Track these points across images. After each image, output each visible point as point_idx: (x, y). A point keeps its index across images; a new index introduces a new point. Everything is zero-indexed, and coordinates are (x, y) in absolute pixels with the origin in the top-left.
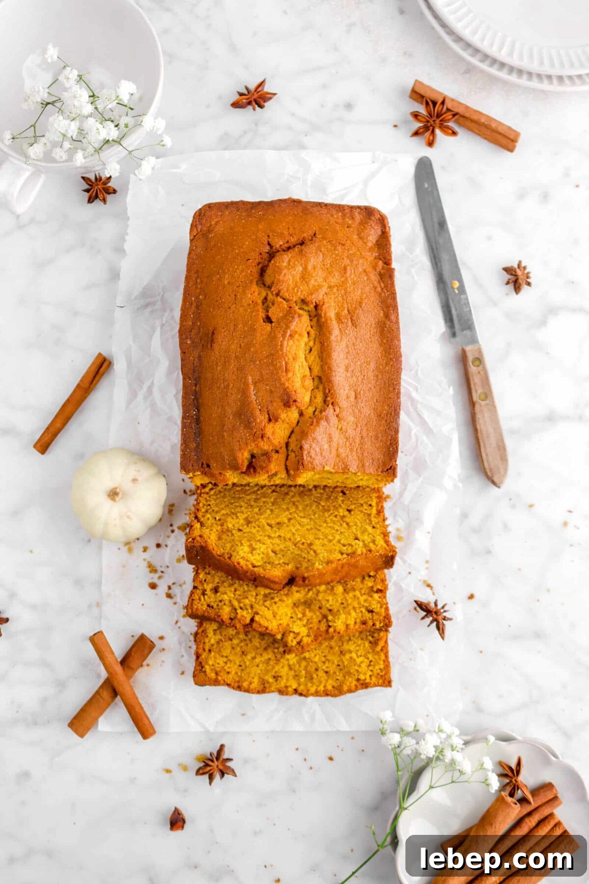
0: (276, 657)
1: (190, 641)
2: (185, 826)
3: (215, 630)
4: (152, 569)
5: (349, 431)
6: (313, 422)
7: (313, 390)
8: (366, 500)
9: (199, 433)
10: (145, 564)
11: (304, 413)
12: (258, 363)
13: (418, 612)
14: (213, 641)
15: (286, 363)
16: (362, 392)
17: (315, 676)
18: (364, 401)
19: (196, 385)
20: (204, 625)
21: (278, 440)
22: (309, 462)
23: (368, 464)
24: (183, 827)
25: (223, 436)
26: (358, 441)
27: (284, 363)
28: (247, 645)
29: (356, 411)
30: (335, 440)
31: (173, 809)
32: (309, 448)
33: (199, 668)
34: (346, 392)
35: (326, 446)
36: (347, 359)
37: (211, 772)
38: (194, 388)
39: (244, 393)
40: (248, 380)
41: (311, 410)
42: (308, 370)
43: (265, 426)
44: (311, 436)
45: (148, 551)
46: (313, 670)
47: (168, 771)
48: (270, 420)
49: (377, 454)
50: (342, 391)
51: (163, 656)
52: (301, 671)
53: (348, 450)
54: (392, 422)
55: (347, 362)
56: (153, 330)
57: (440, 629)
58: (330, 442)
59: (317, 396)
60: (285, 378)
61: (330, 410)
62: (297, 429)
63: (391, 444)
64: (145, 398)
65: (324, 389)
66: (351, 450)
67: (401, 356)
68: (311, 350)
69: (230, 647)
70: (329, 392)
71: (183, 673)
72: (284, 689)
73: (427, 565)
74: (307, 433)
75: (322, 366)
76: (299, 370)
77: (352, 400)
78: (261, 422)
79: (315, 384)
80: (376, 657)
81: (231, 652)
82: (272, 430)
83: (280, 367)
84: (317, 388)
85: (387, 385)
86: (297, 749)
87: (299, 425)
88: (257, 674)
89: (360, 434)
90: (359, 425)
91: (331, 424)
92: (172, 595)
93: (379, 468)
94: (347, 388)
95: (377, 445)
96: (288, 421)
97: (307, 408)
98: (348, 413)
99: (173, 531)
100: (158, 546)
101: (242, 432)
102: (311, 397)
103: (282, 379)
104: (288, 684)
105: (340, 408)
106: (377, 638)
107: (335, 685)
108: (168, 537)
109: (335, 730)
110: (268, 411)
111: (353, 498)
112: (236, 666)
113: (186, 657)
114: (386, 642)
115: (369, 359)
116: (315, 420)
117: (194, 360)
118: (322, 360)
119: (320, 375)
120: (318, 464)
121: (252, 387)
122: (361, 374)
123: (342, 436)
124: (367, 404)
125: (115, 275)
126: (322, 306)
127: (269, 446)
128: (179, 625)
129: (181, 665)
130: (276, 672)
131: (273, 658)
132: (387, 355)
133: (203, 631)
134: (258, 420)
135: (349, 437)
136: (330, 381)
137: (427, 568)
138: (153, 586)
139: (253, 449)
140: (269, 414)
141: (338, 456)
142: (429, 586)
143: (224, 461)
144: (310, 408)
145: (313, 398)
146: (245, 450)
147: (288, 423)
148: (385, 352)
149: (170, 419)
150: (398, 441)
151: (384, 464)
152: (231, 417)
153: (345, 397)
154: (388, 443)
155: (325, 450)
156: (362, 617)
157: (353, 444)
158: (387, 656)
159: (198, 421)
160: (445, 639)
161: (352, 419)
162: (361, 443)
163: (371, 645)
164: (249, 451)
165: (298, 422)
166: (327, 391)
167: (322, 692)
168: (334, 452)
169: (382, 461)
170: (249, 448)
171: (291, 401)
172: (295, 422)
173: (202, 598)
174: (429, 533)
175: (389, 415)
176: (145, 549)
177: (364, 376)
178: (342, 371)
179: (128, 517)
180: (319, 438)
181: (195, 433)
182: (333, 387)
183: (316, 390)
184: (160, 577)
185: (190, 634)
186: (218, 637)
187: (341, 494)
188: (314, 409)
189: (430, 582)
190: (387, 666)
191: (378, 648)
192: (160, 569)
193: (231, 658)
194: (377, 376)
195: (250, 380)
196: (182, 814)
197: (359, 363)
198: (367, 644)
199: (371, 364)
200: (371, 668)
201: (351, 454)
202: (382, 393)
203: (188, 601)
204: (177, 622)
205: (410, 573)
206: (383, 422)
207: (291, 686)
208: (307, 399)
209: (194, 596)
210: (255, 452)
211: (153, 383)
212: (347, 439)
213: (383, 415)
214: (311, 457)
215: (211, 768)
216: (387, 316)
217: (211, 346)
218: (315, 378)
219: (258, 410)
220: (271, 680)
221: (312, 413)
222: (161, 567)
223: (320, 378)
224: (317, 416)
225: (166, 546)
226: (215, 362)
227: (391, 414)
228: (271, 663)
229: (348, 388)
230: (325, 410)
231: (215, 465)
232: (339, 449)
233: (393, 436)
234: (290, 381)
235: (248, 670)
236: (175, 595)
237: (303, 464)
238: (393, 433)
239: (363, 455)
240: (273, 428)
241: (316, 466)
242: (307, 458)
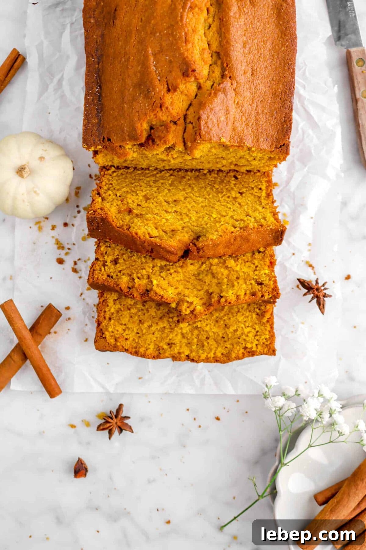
0: (171, 326)
1: (93, 311)
2: (88, 474)
3: (115, 300)
4: (61, 247)
5: (246, 106)
6: (210, 94)
7: (211, 65)
8: (256, 184)
9: (101, 109)
10: (54, 241)
11: (202, 86)
12: (158, 34)
13: (300, 289)
14: (113, 310)
15: (186, 34)
16: (258, 69)
17: (206, 344)
18: (260, 78)
19: (99, 63)
20: (105, 295)
21: (177, 111)
22: (206, 132)
23: (262, 139)
24: (85, 475)
25: (123, 108)
26: (253, 116)
27: (183, 34)
28: (144, 314)
29: (253, 87)
30: (231, 113)
31: (77, 459)
32: (207, 118)
33: (100, 334)
34: (243, 68)
35: (223, 119)
36: (244, 36)
37: (111, 427)
38: (97, 66)
39: (144, 64)
40: (148, 52)
41: (209, 84)
42: (207, 45)
43: (164, 95)
44: (209, 106)
45: (56, 229)
46: (204, 338)
47: (73, 426)
48: (169, 90)
49: (271, 131)
50: (239, 66)
51: (68, 325)
52: (193, 339)
53: (244, 124)
54: (287, 100)
55: (245, 39)
56: (64, 28)
57: (321, 305)
58: (227, 114)
59: (215, 71)
60: (185, 48)
61: (227, 83)
62: (195, 102)
63: (285, 121)
64: (56, 90)
65: (222, 63)
66: (247, 125)
67: (296, 38)
68: (210, 27)
69: (128, 316)
70: (227, 66)
71: (86, 340)
72: (177, 355)
73: (309, 248)
74: (205, 104)
75: (220, 42)
76: (198, 43)
77: (248, 76)
78: (160, 91)
79: (213, 60)
80: (262, 327)
81: (129, 321)
82: (171, 100)
83: (180, 38)
84: (215, 63)
85: (283, 64)
86: (188, 410)
87: (197, 97)
88: (153, 341)
89: (256, 109)
90: (255, 101)
91: (229, 96)
92: (78, 270)
93: (272, 144)
94: (244, 64)
95: (272, 122)
96: (187, 93)
97: (205, 82)
98: (245, 88)
99: (79, 212)
100: (66, 225)
101: (141, 103)
102: (209, 72)
103: (182, 49)
104: (181, 351)
105: (237, 82)
106: (264, 310)
107: (225, 352)
108: (75, 217)
109: (222, 393)
110: (167, 81)
111: (245, 182)
112: (134, 334)
113: (89, 326)
114: (272, 314)
115: (265, 39)
116: (213, 92)
117: (97, 39)
118: (220, 37)
119: (218, 51)
120: (215, 135)
121: (152, 58)
122: (258, 52)
123: (239, 111)
124: (263, 81)
127: (167, 117)
128: (83, 296)
129: (85, 333)
130: (170, 340)
131: (168, 327)
132: (283, 36)
133: (104, 301)
134: (158, 89)
135: (245, 112)
136: (227, 55)
137: (309, 250)
138: (61, 261)
139: (152, 119)
140: (167, 85)
141: (234, 129)
142: (310, 266)
143: (124, 133)
144: (208, 82)
145: (211, 73)
146: (144, 120)
147: (186, 95)
148: (281, 34)
150: (292, 118)
151: (278, 140)
152: (131, 89)
153: (242, 72)
154: (283, 121)
155: (222, 121)
156: (252, 289)
157: (249, 119)
158: (272, 328)
159: (100, 98)
160: (325, 313)
161: (249, 94)
162: (257, 119)
163: (258, 317)
164: (148, 123)
165: (196, 95)
166: (225, 65)
167: (212, 358)
168: (230, 126)
170: (148, 118)
171: (190, 70)
172: (194, 94)
173: (103, 269)
174: (312, 218)
175: (284, 94)
176: (53, 228)
177: (261, 54)
178: (240, 47)
179: (35, 192)
180: (217, 109)
181: (97, 109)
182: (231, 61)
183: (214, 66)
184: (67, 254)
185: (93, 306)
186: (118, 306)
187: (233, 179)
188: (212, 84)
189: (311, 263)
190: (272, 336)
191: (265, 320)
192: (67, 246)
193: (129, 326)
194: (273, 56)
195: (150, 52)
196: (85, 464)
197: (256, 41)
198: (254, 316)
199: (268, 43)
200: (257, 338)
201: (247, 129)
202: (277, 73)
203: (90, 271)
204: (82, 294)
205: (294, 254)
206: (278, 99)
207: (183, 353)
208: (205, 72)
209: (96, 267)
210: (154, 123)
211: (62, 76)
212: (243, 113)
213: (277, 93)
214: (208, 127)
215: (111, 424)
217: (113, 23)
218: (214, 54)
219: (157, 80)
220: (165, 347)
221: (210, 87)
222: (68, 244)
223: (218, 53)
224: (215, 90)
225: (73, 225)
226: (116, 38)
227: (286, 93)
228: (166, 331)
229: (245, 64)
230: (222, 83)
231: (115, 138)
232: (236, 122)
233: (287, 114)
234: (190, 52)
235: (145, 337)
236: (80, 270)
237: (200, 134)
238: (287, 111)
239: (258, 131)
240: (172, 98)
241: (212, 137)
242: (204, 129)
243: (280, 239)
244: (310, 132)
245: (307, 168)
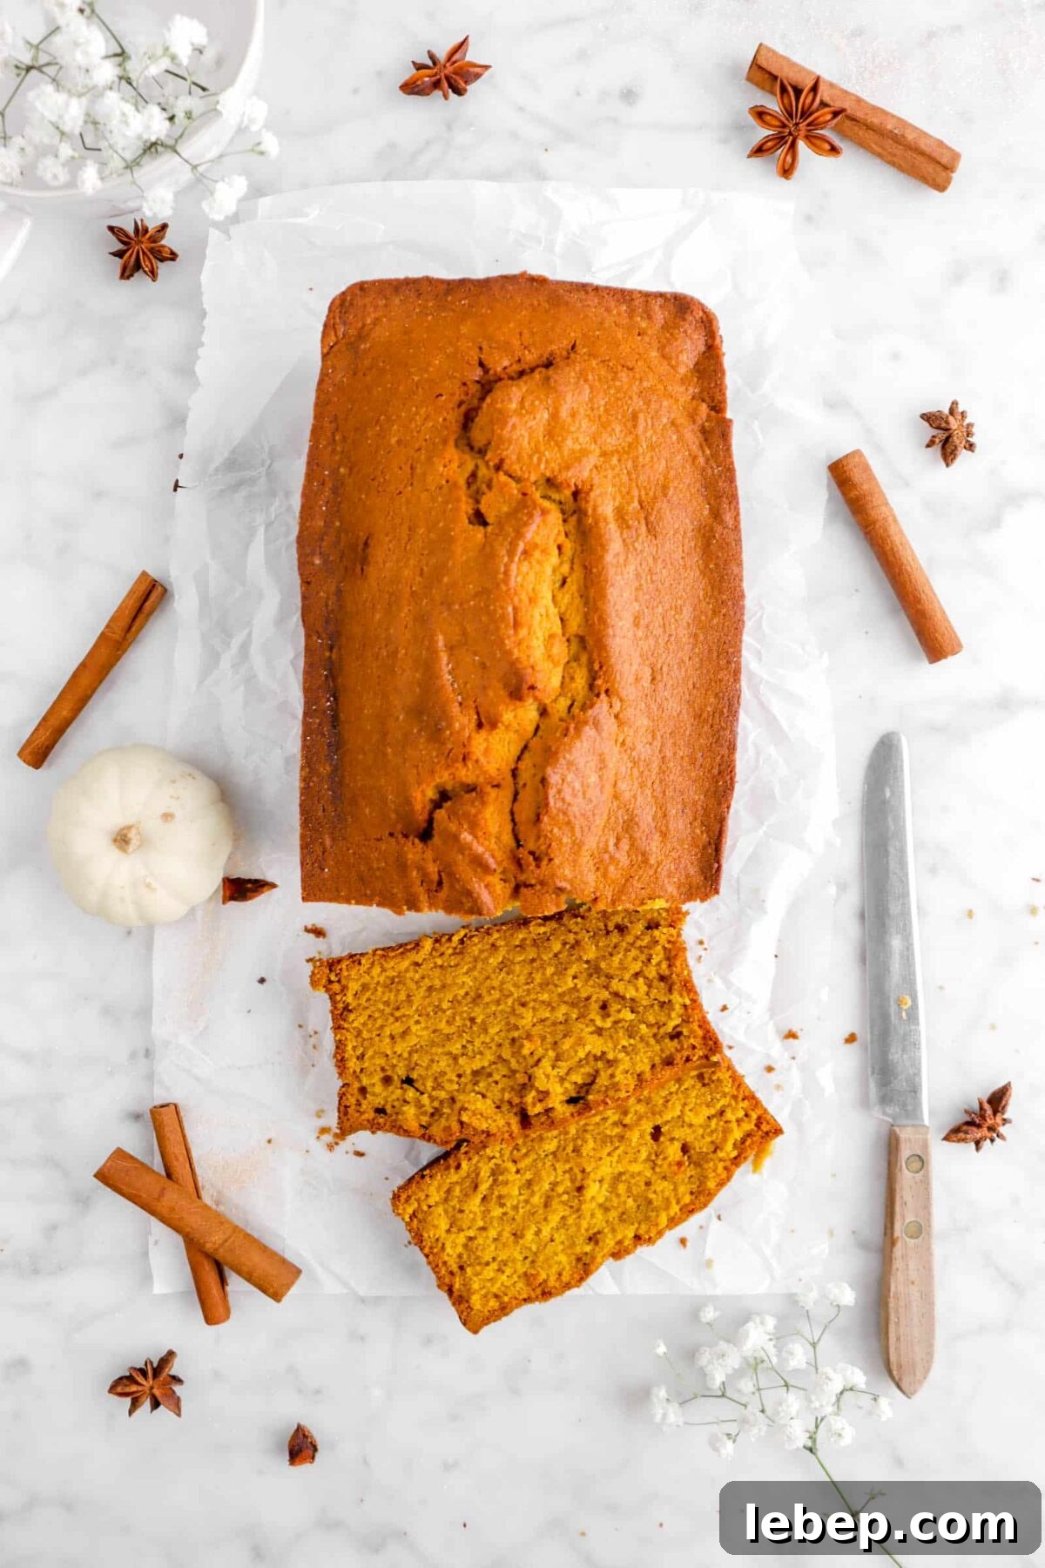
2: (318, 1455)
5: (639, 746)
6: (567, 729)
7: (568, 662)
9: (337, 745)
11: (549, 709)
12: (457, 607)
15: (515, 609)
16: (665, 669)
18: (669, 686)
19: (331, 649)
21: (497, 766)
22: (559, 810)
23: (674, 812)
24: (313, 1458)
25: (385, 754)
26: (655, 766)
27: (510, 609)
29: (654, 707)
30: (611, 765)
31: (296, 1427)
32: (560, 782)
34: (635, 667)
35: (593, 779)
36: (636, 600)
38: (327, 654)
39: (429, 668)
40: (437, 642)
41: (563, 703)
42: (559, 622)
43: (469, 737)
44: (564, 758)
48: (480, 725)
49: (691, 793)
50: (626, 666)
53: (636, 783)
54: (724, 729)
55: (637, 608)
56: (252, 531)
58: (601, 769)
59: (576, 676)
60: (513, 639)
61: (602, 705)
62: (534, 743)
63: (720, 773)
64: (235, 667)
65: (591, 662)
66: (642, 785)
67: (742, 596)
68: (564, 582)
70: (601, 667)
74: (556, 753)
75: (586, 617)
76: (540, 623)
77: (645, 685)
78: (463, 728)
79: (572, 652)
82: (485, 745)
83: (503, 617)
84: (576, 659)
85: (715, 654)
87: (540, 733)
89: (660, 751)
90: (658, 735)
91: (604, 734)
93: (695, 819)
94: (636, 660)
95: (693, 774)
96: (517, 728)
97: (555, 700)
98: (638, 711)
101: (423, 749)
102: (563, 677)
103: (507, 642)
105: (621, 700)
110: (476, 707)
115: (679, 602)
116: (572, 726)
117: (328, 598)
118: (586, 604)
119: (581, 633)
120: (577, 814)
121: (444, 657)
122: (665, 631)
123: (626, 757)
124: (675, 692)
125: (177, 420)
126: (588, 493)
127: (478, 774)
132: (716, 593)
134: (457, 725)
135: (639, 758)
136: (601, 645)
139: (444, 781)
140: (478, 713)
141: (616, 797)
143: (386, 804)
144: (562, 699)
145: (567, 680)
146: (428, 785)
147: (516, 731)
148: (712, 588)
149: (283, 706)
150: (734, 767)
151: (705, 811)
152: (401, 717)
153: (631, 679)
154: (715, 771)
155: (592, 785)
157: (646, 773)
159: (335, 721)
161: (646, 722)
162: (662, 771)
164: (436, 785)
165: (537, 729)
166: (596, 667)
168: (609, 789)
169: (702, 807)
170: (438, 780)
171: (525, 686)
172: (531, 729)
174: (775, 928)
175: (717, 715)
177: (670, 635)
178: (628, 626)
180: (581, 762)
181: (329, 745)
182: (608, 657)
183: (574, 664)
188: (569, 702)
194: (696, 636)
195: (441, 643)
196: (312, 1437)
197: (660, 609)
199: (685, 611)
201: (642, 793)
202: (705, 671)
206: (706, 727)
208: (556, 681)
210: (448, 786)
211: (250, 635)
212: (635, 763)
213: (705, 715)
214: (563, 800)
216: (716, 515)
217: (362, 570)
218: (573, 638)
219: (457, 704)
221: (566, 711)
223: (582, 640)
224: (576, 717)
226: (368, 604)
227: (722, 713)
229: (639, 660)
230: (592, 706)
231: (367, 811)
232: (619, 783)
233: (726, 758)
234: (524, 646)
238: (725, 751)
239: (664, 794)
240: (486, 740)
241: (572, 819)
242: (555, 803)
244: (772, 750)
245: (764, 828)
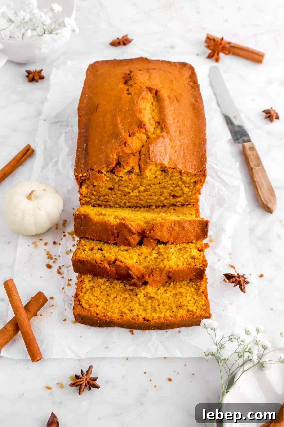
0: (131, 297)
1: (71, 300)
3: (89, 281)
4: (50, 257)
5: (177, 148)
7: (155, 128)
8: (188, 212)
9: (87, 155)
10: (46, 252)
11: (150, 136)
12: (123, 111)
13: (226, 282)
14: (88, 287)
15: (139, 109)
16: (183, 131)
17: (158, 308)
18: (185, 135)
19: (86, 132)
20: (83, 277)
21: (135, 148)
22: (153, 157)
23: (189, 167)
25: (101, 149)
26: (182, 154)
27: (138, 109)
28: (111, 290)
29: (181, 139)
30: (168, 150)
31: (51, 414)
32: (153, 149)
33: (77, 303)
34: (174, 129)
35: (163, 151)
36: (174, 114)
37: (82, 382)
38: (85, 134)
39: (115, 126)
40: (117, 119)
42: (152, 118)
43: (127, 137)
44: (154, 143)
45: (47, 245)
46: (157, 305)
47: (49, 388)
48: (130, 136)
49: (194, 162)
50: (172, 127)
52: (148, 306)
53: (176, 157)
54: (202, 147)
55: (174, 116)
56: (61, 134)
57: (243, 290)
58: (165, 149)
59: (157, 130)
60: (139, 115)
61: (165, 134)
62: (146, 144)
63: (202, 157)
65: (161, 126)
66: (178, 158)
68: (153, 111)
69: (99, 291)
70: (164, 127)
71: (65, 320)
72: (136, 317)
73: (230, 256)
75: (160, 116)
76: (147, 115)
77: (178, 133)
78: (125, 136)
80: (200, 297)
81: (100, 294)
83: (136, 110)
84: (157, 127)
85: (198, 130)
86: (145, 373)
88: (118, 308)
89: (183, 151)
90: (183, 146)
91: (166, 141)
92: (62, 272)
93: (195, 170)
94: (175, 127)
95: (194, 158)
96: (141, 138)
98: (176, 139)
99: (65, 236)
100: (55, 243)
101: (113, 143)
103: (137, 115)
104: (139, 313)
105: (171, 135)
106: (200, 286)
107: (172, 314)
108: (62, 239)
109: (172, 356)
110: (129, 131)
111: (181, 211)
112: (103, 303)
113: (68, 310)
114: (206, 287)
115: (187, 118)
117: (86, 121)
118: (160, 114)
119: (159, 121)
120: (159, 159)
121: (119, 121)
122: (183, 123)
123: (173, 149)
124: (187, 137)
125: (39, 113)
126: (160, 91)
127: (129, 150)
128: (64, 290)
129: (64, 315)
130: (130, 307)
131: (129, 297)
132: (197, 117)
133: (81, 281)
134: (123, 135)
137: (230, 258)
138: (49, 266)
139: (120, 152)
140: (129, 133)
141: (170, 159)
142: (232, 267)
144: (153, 135)
145: (155, 131)
146: (114, 153)
147: (140, 140)
152: (107, 138)
153: (173, 131)
154: (201, 157)
155: (162, 153)
157: (179, 155)
158: (206, 298)
159: (86, 149)
161: (178, 142)
162: (184, 156)
163: (195, 291)
164: (117, 154)
165: (147, 141)
167: (162, 318)
168: (168, 156)
169: (197, 167)
170: (117, 151)
171: (143, 124)
172: (145, 140)
174: (230, 237)
175: (200, 144)
176: (46, 244)
178: (172, 119)
179: (39, 208)
180: (159, 145)
181: (84, 155)
182: (166, 124)
184: (54, 262)
185: (71, 296)
186: (92, 284)
187: (173, 210)
189: (232, 265)
190: (207, 304)
191: (201, 291)
192: (54, 257)
193: (100, 297)
194: (192, 126)
195: (119, 119)
196: (57, 418)
197: (181, 118)
198: (193, 289)
199: (189, 120)
200: (196, 304)
201: (178, 160)
202: (195, 134)
204: (63, 288)
205: (219, 260)
206: (197, 147)
207: (141, 315)
208: (152, 129)
210: (121, 154)
211: (58, 159)
212: (176, 152)
213: (196, 144)
215: (82, 380)
216: (196, 101)
217: (96, 110)
218: (156, 122)
219: (123, 131)
220: (127, 311)
222: (55, 256)
223: (159, 123)
225: (60, 244)
226: (98, 117)
228: (128, 301)
230: (162, 134)
232: (171, 155)
235: (111, 305)
237: (149, 158)
238: (203, 152)
239: (185, 161)
240: (132, 140)
241: (157, 160)
242: (152, 154)
243: (206, 230)
245: (223, 208)
